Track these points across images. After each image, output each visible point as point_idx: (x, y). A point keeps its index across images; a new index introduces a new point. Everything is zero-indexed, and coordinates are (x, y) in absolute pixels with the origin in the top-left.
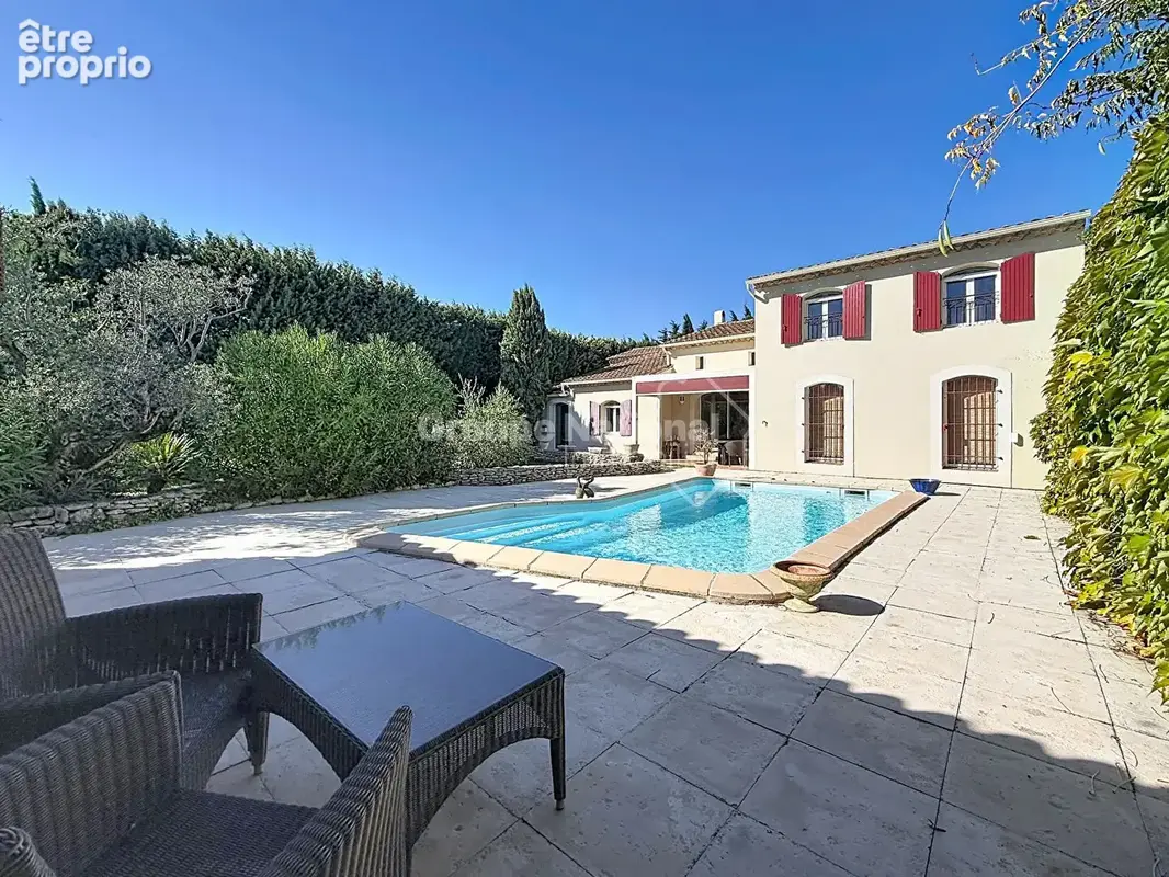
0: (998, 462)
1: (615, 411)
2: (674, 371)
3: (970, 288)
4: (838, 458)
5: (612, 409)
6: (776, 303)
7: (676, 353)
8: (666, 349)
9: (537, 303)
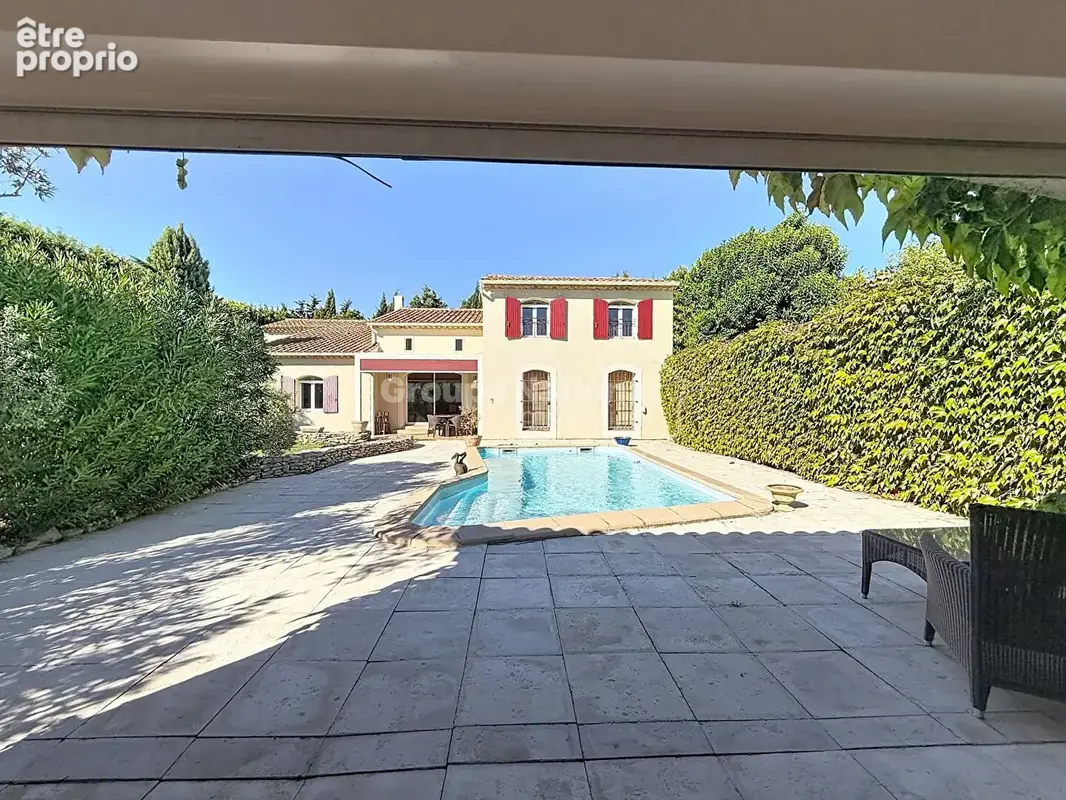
0: (635, 425)
1: (313, 388)
2: (380, 351)
3: (620, 314)
4: (544, 426)
5: (310, 385)
6: (501, 303)
7: (381, 333)
8: (373, 327)
9: (198, 251)
